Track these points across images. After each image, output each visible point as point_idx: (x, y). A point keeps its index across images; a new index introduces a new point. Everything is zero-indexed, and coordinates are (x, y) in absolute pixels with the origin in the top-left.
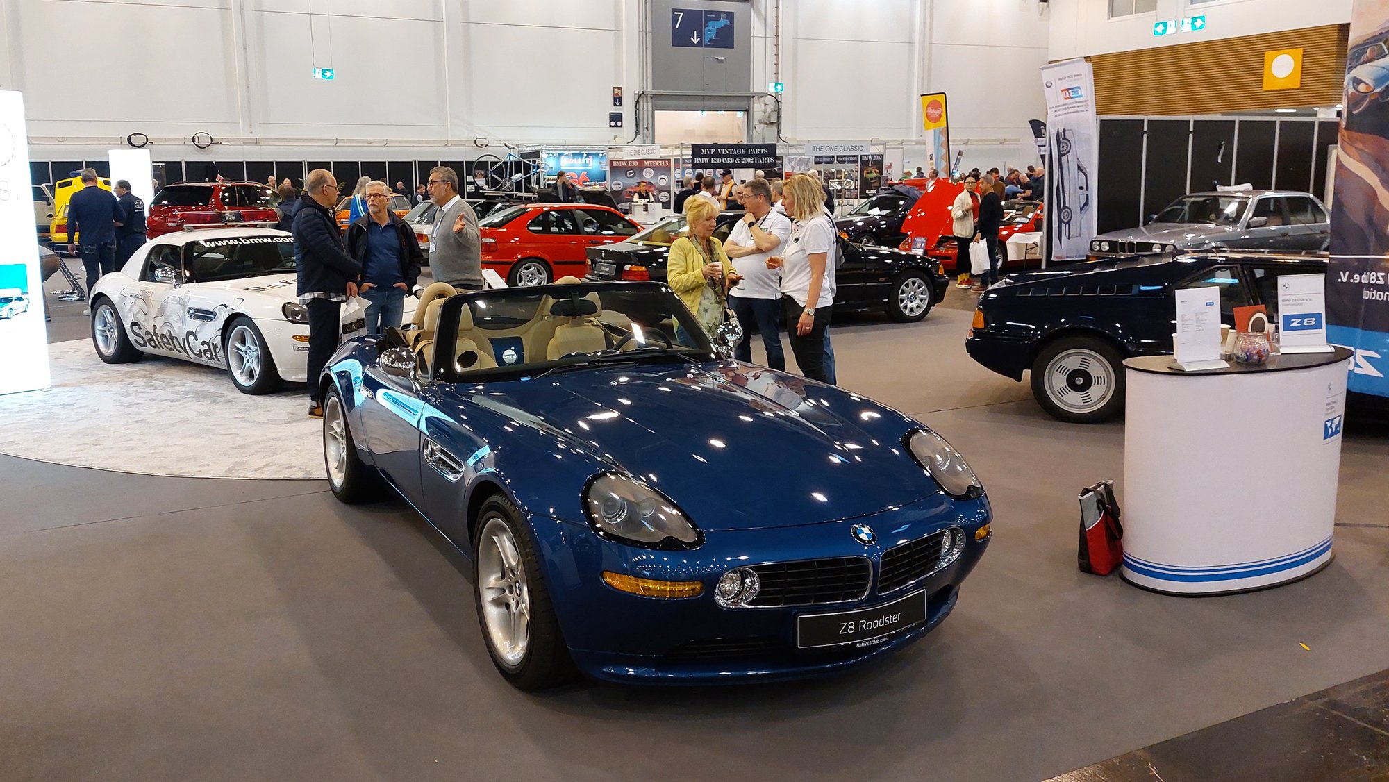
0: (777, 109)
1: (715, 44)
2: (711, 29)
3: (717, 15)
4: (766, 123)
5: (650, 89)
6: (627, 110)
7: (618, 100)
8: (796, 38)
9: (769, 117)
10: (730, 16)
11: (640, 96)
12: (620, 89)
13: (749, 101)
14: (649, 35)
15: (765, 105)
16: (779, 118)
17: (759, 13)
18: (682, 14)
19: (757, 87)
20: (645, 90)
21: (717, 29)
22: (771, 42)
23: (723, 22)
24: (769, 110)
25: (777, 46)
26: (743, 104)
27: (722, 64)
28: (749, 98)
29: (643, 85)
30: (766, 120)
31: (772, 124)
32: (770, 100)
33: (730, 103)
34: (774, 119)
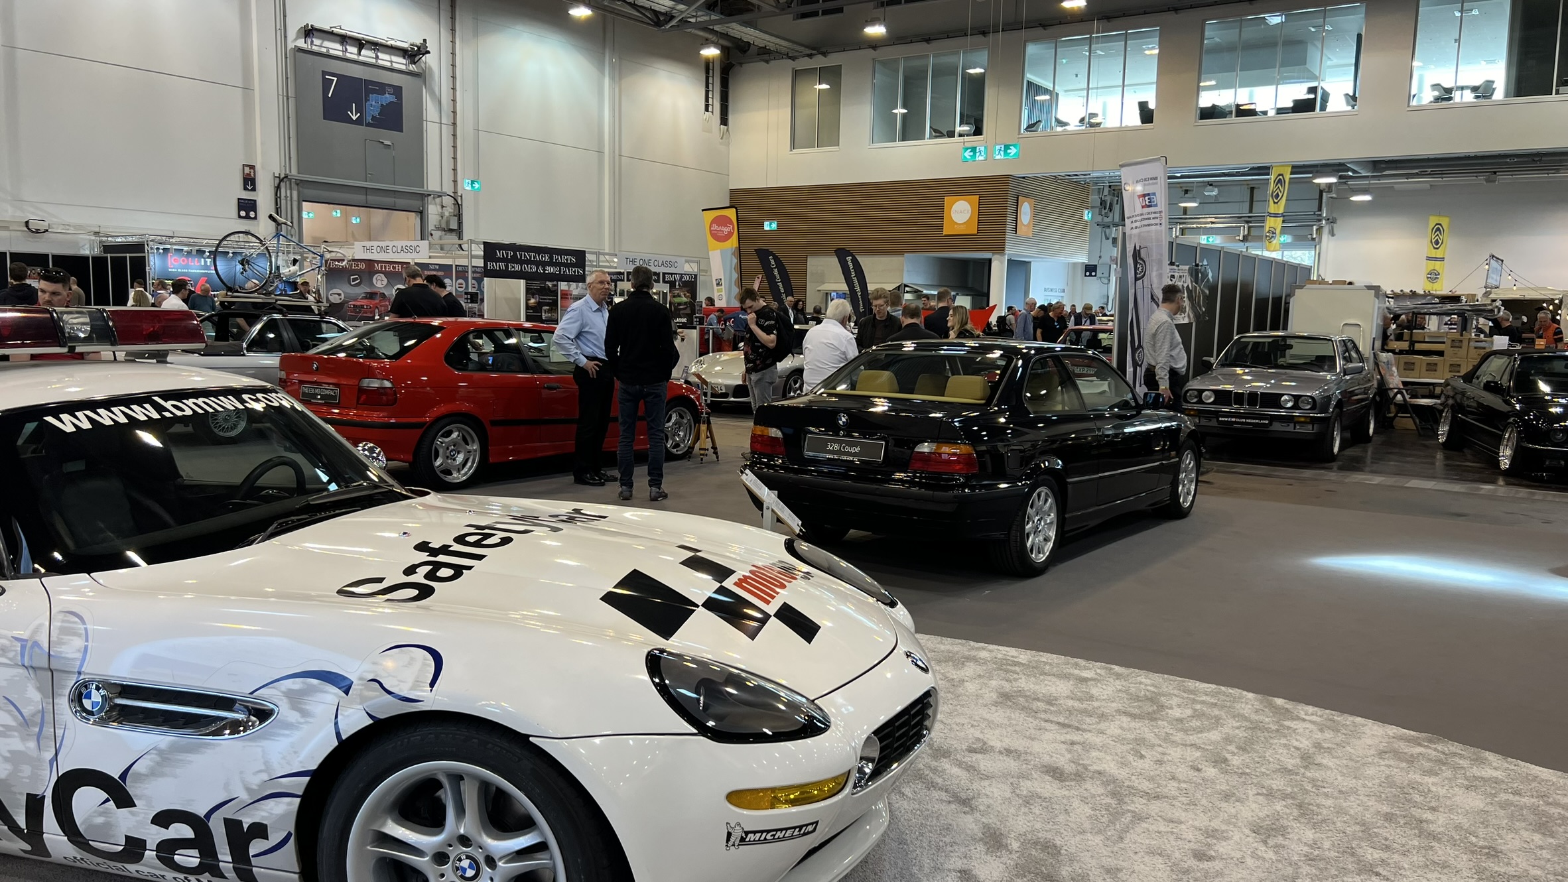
0: (457, 212)
1: (377, 123)
2: (374, 105)
3: (381, 88)
4: (444, 230)
5: (294, 172)
6: (264, 197)
7: (249, 182)
8: (476, 129)
9: (448, 223)
10: (398, 91)
11: (281, 181)
12: (252, 167)
13: (423, 200)
14: (292, 102)
15: (443, 207)
16: (460, 224)
17: (432, 93)
18: (336, 79)
19: (432, 183)
20: (288, 172)
21: (382, 105)
22: (447, 131)
23: (389, 98)
24: (447, 214)
25: (454, 135)
26: (416, 203)
27: (390, 151)
28: (423, 196)
29: (285, 166)
30: (444, 226)
31: (451, 230)
32: (448, 201)
33: (401, 202)
34: (454, 226)
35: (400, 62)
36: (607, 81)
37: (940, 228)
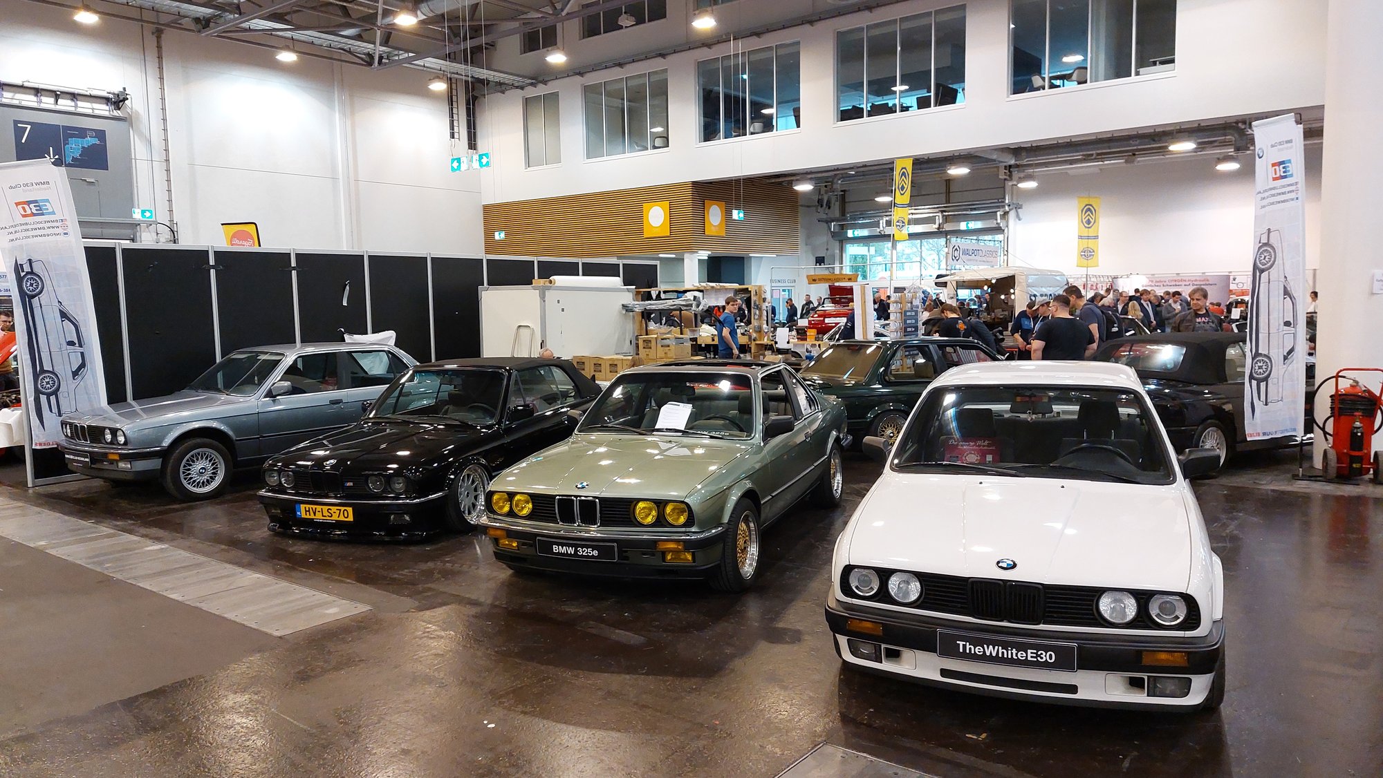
0: (172, 239)
1: (78, 163)
2: (74, 148)
3: (82, 133)
8: (192, 165)
10: (101, 135)
13: (133, 229)
15: (157, 234)
17: (141, 135)
18: (29, 127)
21: (83, 147)
22: (159, 167)
23: (90, 141)
25: (168, 171)
26: (128, 232)
27: (92, 187)
28: (135, 225)
33: (108, 232)
35: (103, 109)
36: (337, 115)
37: (641, 231)
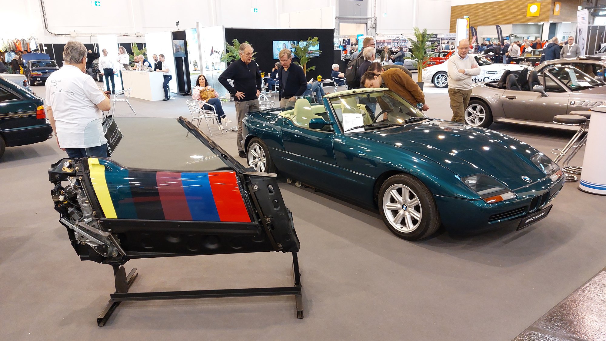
0: (375, 22)
4: (372, 28)
5: (338, 16)
9: (373, 26)
13: (367, 20)
15: (372, 21)
16: (376, 26)
19: (369, 15)
24: (373, 23)
26: (365, 21)
27: (359, 7)
29: (336, 14)
30: (372, 27)
31: (374, 28)
32: (373, 19)
33: (362, 21)
34: (374, 27)
37: (526, 14)
